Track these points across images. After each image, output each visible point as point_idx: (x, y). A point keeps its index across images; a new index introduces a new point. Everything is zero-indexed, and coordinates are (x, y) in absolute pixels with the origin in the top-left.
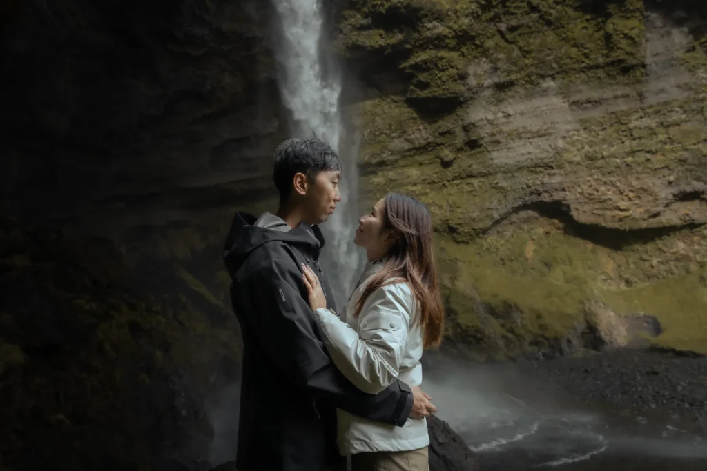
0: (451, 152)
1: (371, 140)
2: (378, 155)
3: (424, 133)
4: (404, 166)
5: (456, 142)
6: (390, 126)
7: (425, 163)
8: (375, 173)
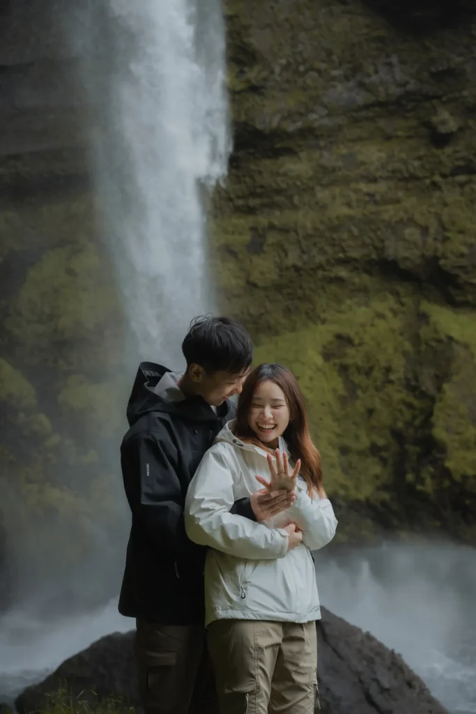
0: (452, 114)
1: (288, 81)
2: (301, 114)
3: (399, 74)
4: (354, 141)
5: (465, 93)
6: (329, 53)
7: (397, 137)
8: (290, 152)
